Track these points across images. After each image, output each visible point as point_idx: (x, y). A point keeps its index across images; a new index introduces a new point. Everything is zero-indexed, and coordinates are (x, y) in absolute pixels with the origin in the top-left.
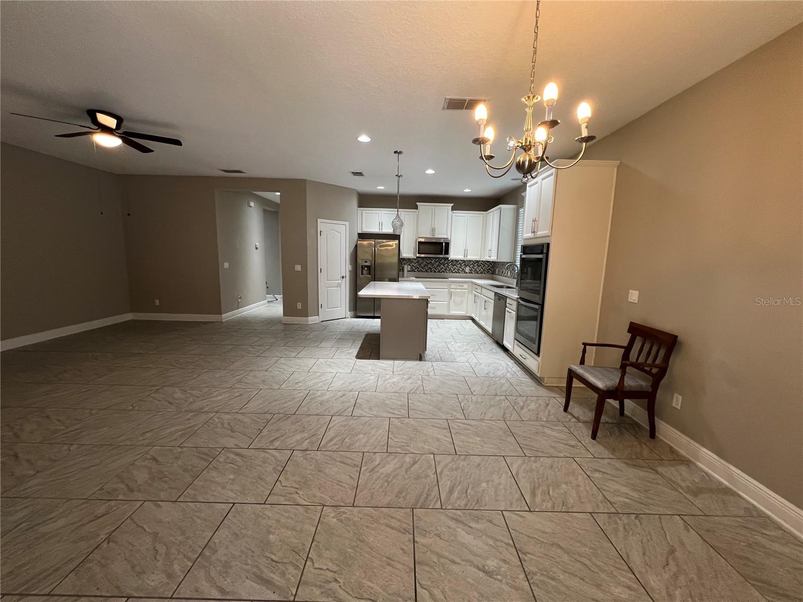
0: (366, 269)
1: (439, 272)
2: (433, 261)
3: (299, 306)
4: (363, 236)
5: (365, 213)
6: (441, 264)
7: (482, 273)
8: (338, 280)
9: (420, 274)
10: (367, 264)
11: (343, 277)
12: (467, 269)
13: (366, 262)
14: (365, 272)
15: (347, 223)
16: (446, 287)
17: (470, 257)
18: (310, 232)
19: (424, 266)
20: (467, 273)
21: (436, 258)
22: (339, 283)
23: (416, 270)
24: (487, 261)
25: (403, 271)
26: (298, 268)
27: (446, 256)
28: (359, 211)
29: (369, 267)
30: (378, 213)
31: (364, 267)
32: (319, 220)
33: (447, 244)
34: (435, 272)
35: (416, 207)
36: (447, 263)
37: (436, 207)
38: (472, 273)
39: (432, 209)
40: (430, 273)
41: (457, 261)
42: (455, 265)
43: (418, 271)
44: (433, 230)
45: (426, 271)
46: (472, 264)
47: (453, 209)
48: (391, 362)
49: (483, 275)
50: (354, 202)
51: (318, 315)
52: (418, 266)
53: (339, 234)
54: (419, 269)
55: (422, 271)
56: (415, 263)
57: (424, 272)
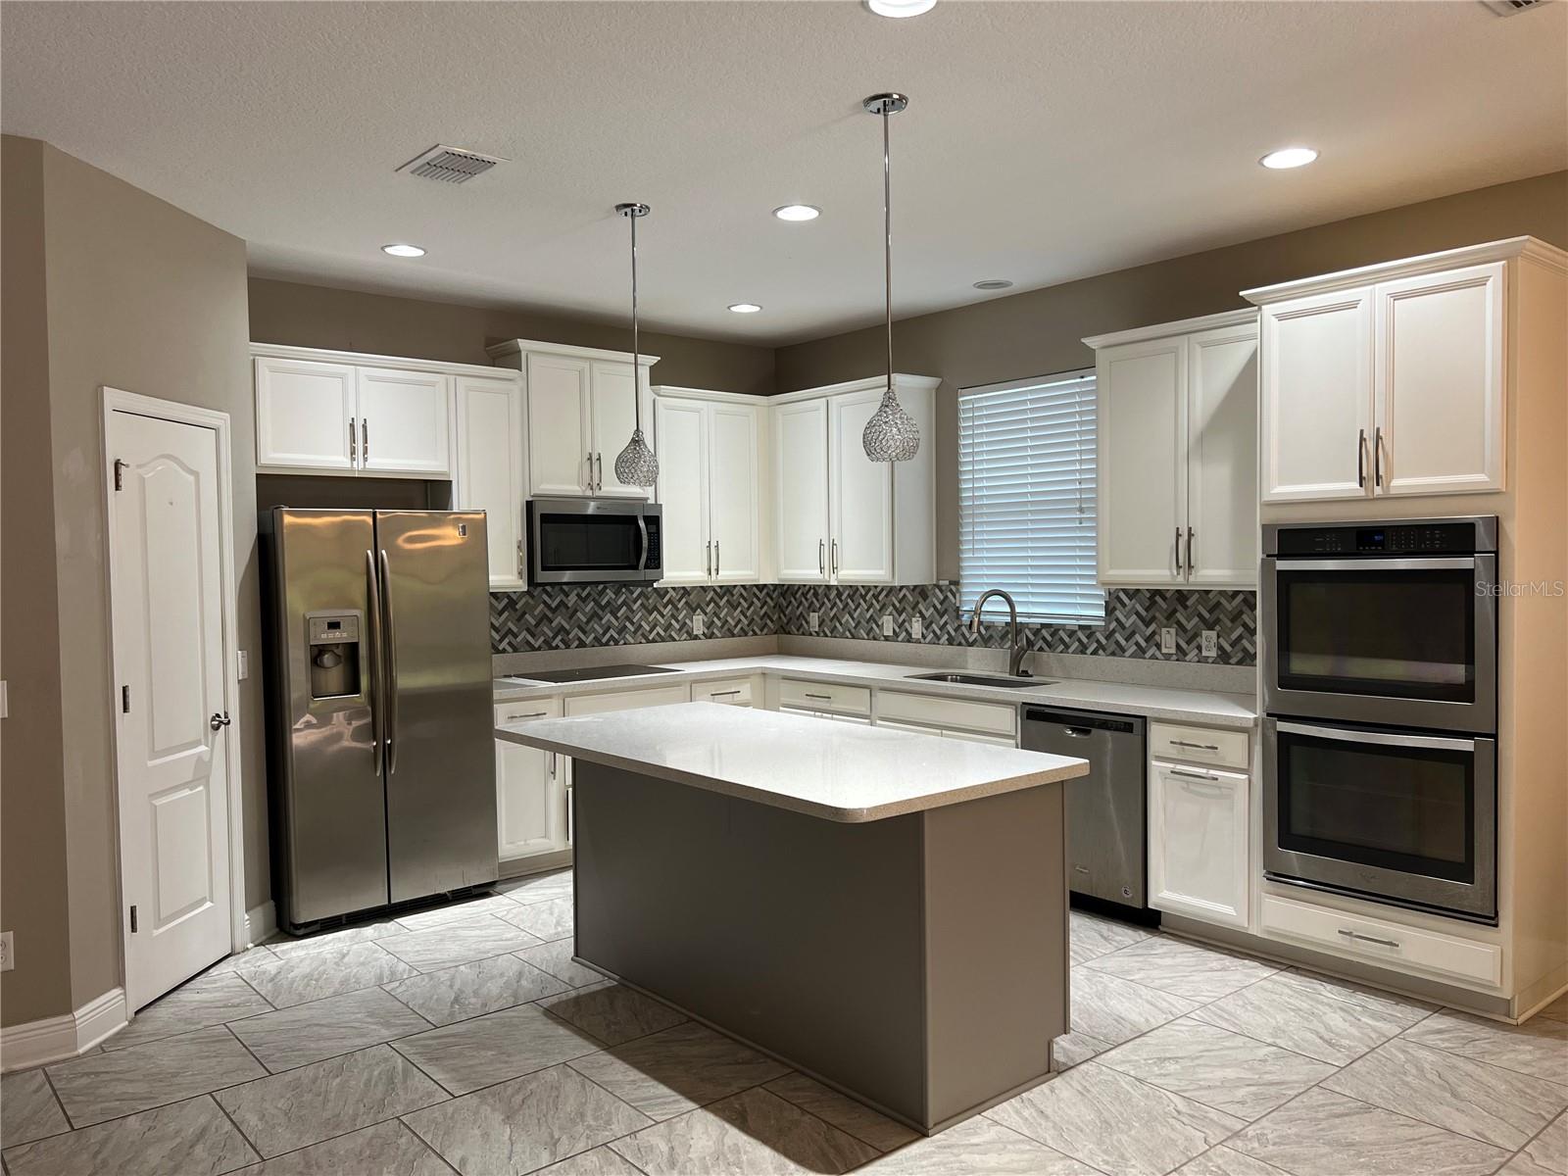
1: (598, 641)
7: (746, 634)
8: (196, 743)
11: (215, 724)
12: (698, 624)
13: (334, 625)
15: (221, 419)
17: (731, 574)
20: (696, 637)
22: (199, 758)
27: (650, 574)
30: (342, 377)
31: (319, 653)
34: (582, 644)
35: (514, 360)
36: (624, 603)
37: (596, 365)
38: (711, 636)
40: (563, 653)
42: (655, 608)
44: (592, 462)
45: (548, 645)
46: (712, 599)
47: (658, 377)
50: (236, 314)
51: (122, 982)
52: (510, 625)
53: (191, 478)
54: (516, 636)
55: (533, 649)
56: (500, 614)
57: (539, 649)
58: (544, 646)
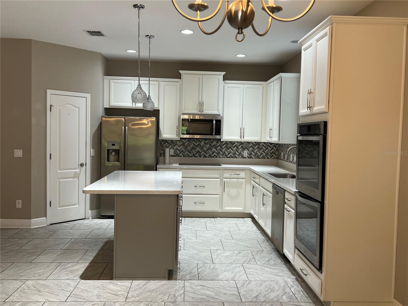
0: (113, 153)
1: (210, 156)
2: (202, 143)
3: (19, 204)
4: (110, 112)
6: (212, 147)
7: (265, 158)
8: (76, 169)
9: (187, 159)
10: (114, 147)
11: (82, 165)
12: (246, 153)
13: (113, 145)
14: (112, 157)
15: (88, 96)
16: (218, 176)
17: (248, 138)
18: (36, 106)
19: (191, 150)
20: (245, 158)
21: (206, 139)
22: (76, 172)
23: (181, 155)
24: (270, 143)
25: (164, 156)
26: (19, 153)
27: (218, 137)
28: (105, 80)
29: (117, 152)
30: (131, 83)
31: (111, 151)
32: (49, 92)
33: (219, 122)
34: (205, 156)
35: (179, 76)
36: (219, 145)
37: (204, 76)
38: (251, 158)
39: (199, 78)
40: (199, 158)
41: (232, 143)
42: (230, 148)
44: (201, 104)
46: (251, 146)
47: (225, 78)
48: (127, 283)
49: (266, 160)
50: (99, 69)
52: (183, 149)
56: (180, 146)
57: (191, 157)
58: (193, 156)
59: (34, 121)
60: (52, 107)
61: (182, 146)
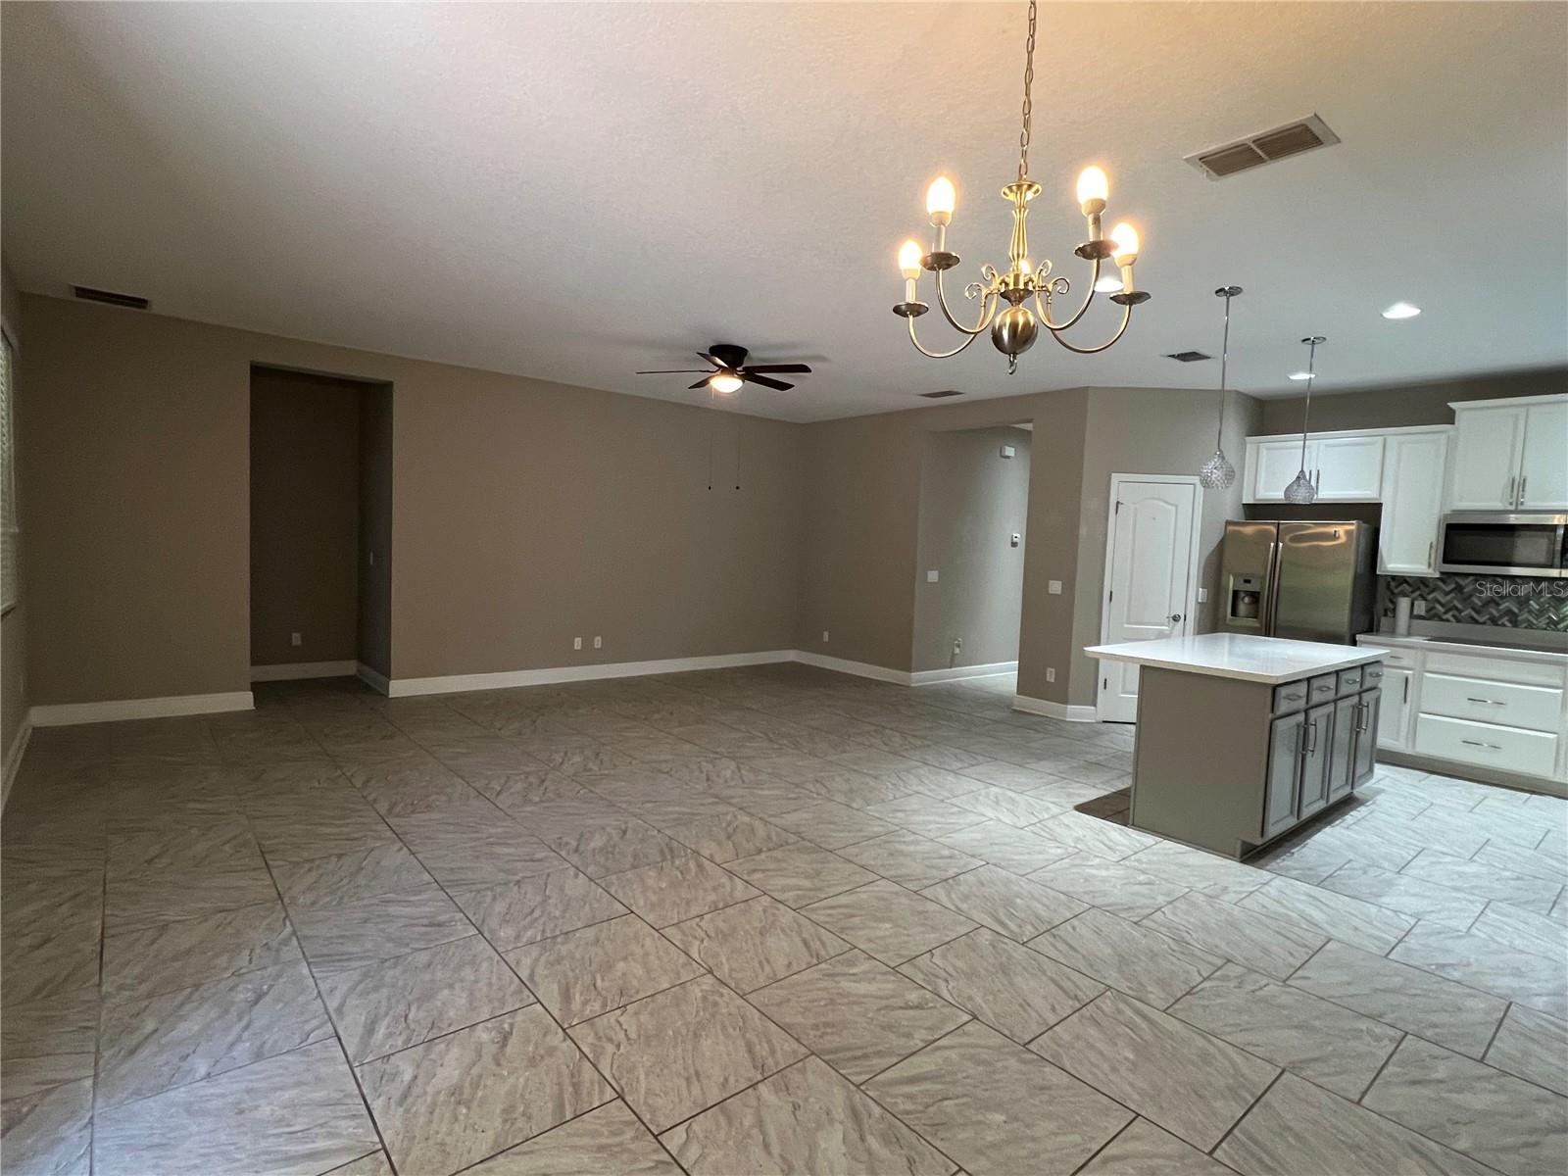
0: (1247, 600)
3: (1051, 676)
4: (1256, 511)
5: (1268, 449)
8: (1163, 625)
9: (1453, 627)
10: (1249, 587)
11: (1176, 619)
13: (1247, 581)
14: (1242, 608)
15: (1196, 480)
16: (1558, 681)
18: (1089, 504)
19: (1483, 606)
22: (1160, 631)
23: (1449, 616)
25: (1394, 617)
26: (1055, 587)
28: (1248, 446)
29: (1255, 597)
30: (1308, 447)
31: (1242, 595)
32: (1115, 476)
34: (1532, 626)
35: (1449, 418)
37: (1533, 409)
39: (1516, 417)
40: (1509, 629)
43: (1458, 621)
44: (1518, 486)
45: (1494, 621)
51: (1095, 705)
52: (1456, 603)
53: (1173, 508)
54: (1460, 611)
55: (1476, 622)
56: (1447, 594)
57: (1484, 623)
58: (1489, 622)
59: (1083, 531)
60: (1120, 506)
61: (1452, 595)
